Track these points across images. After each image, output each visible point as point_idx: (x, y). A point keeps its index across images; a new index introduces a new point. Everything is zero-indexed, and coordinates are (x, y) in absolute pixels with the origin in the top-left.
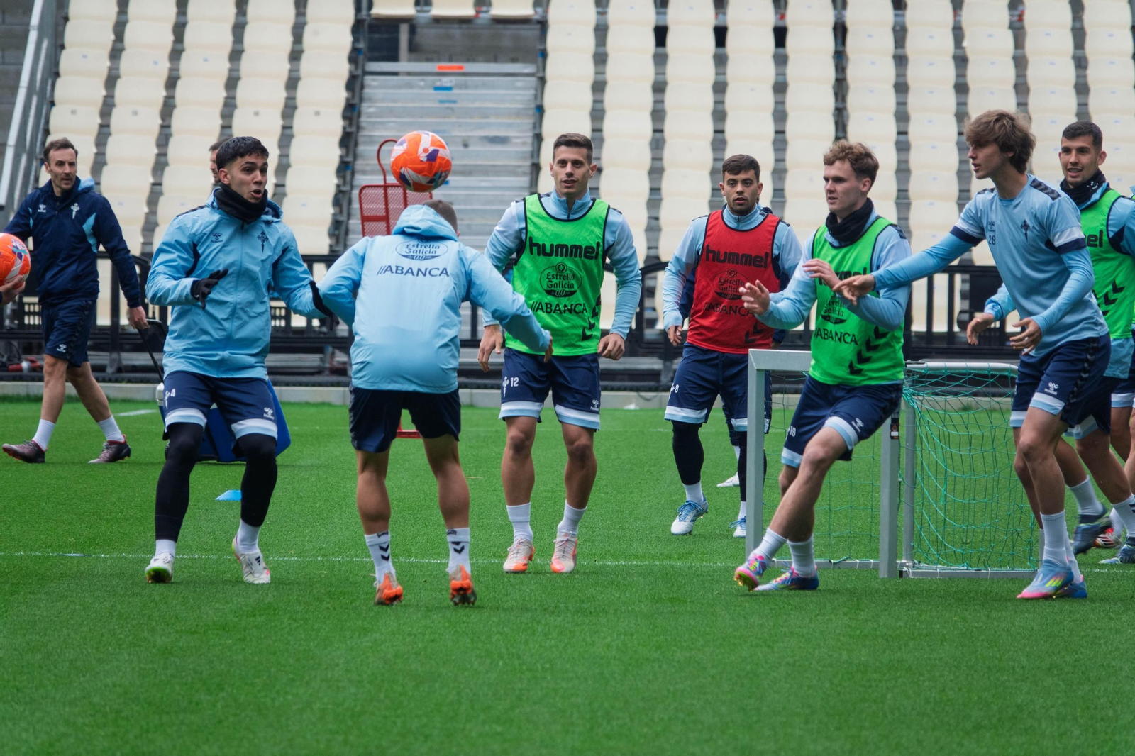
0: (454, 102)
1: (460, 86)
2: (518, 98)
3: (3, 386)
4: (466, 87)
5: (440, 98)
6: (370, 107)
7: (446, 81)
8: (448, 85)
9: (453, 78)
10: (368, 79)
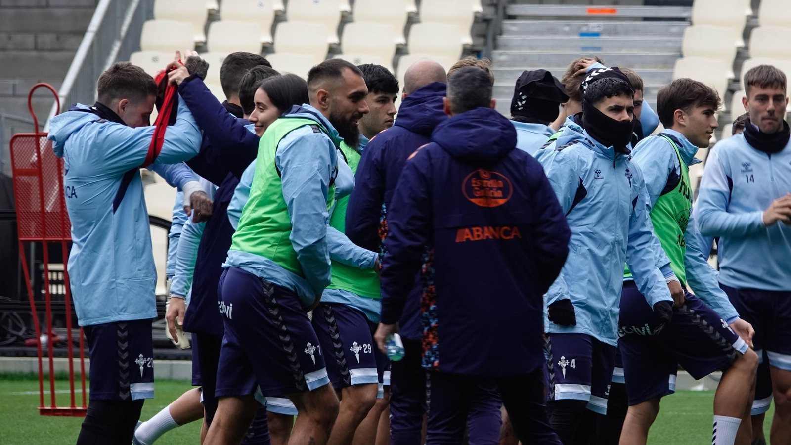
0: (599, 49)
1: (608, 32)
2: (670, 44)
3: (5, 362)
4: (615, 32)
5: (583, 44)
6: (502, 55)
7: (594, 26)
8: (596, 30)
9: (601, 23)
10: (507, 24)
